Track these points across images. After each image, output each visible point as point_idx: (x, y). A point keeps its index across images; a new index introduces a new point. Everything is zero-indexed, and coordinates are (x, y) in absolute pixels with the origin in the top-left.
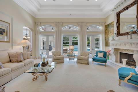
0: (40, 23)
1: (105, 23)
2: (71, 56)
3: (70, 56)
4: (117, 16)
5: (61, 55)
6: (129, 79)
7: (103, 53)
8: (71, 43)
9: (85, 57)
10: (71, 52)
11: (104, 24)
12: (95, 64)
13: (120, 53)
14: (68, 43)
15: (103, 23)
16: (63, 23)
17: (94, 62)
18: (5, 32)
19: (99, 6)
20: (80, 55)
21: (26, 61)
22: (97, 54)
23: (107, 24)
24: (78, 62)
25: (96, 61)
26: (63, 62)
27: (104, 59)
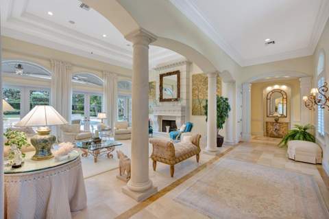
4: (160, 78)
13: (163, 120)
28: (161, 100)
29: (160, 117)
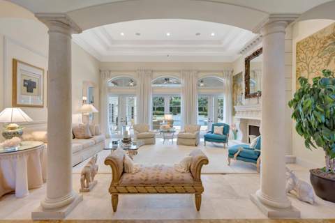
0: (110, 71)
1: (232, 72)
2: (167, 132)
3: (165, 132)
4: (246, 64)
5: (150, 130)
6: (238, 156)
7: (222, 127)
8: (167, 109)
9: (191, 134)
10: (167, 126)
11: (230, 72)
12: (209, 145)
13: (250, 126)
14: (163, 109)
15: (228, 71)
16: (152, 71)
17: (207, 142)
18: (35, 88)
19: (219, 42)
20: (183, 130)
21: (96, 138)
22: (213, 128)
23: (235, 74)
24: (179, 143)
25: (209, 141)
26: (153, 143)
27: (224, 136)
28: (248, 95)
29: (243, 121)
